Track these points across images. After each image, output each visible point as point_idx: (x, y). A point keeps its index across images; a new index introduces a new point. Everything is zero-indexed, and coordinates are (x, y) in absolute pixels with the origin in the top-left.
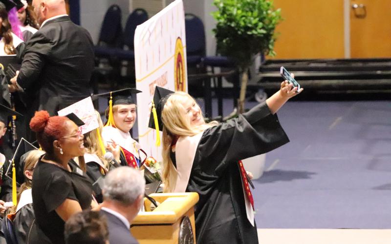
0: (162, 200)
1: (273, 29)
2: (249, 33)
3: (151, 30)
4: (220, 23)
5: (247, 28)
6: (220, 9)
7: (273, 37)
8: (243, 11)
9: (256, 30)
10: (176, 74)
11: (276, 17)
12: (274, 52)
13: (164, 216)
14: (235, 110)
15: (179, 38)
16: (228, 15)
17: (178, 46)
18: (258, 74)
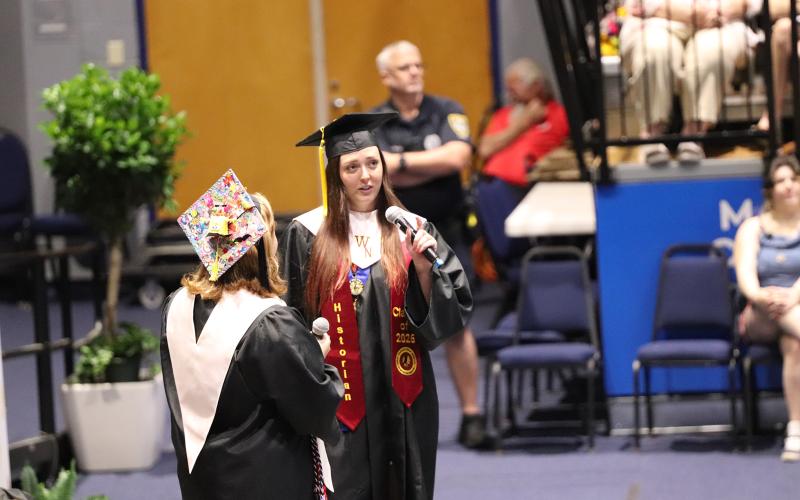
1: (170, 154)
2: (122, 164)
4: (60, 145)
5: (117, 155)
6: (59, 118)
7: (172, 172)
8: (107, 119)
9: (135, 157)
11: (176, 129)
12: (175, 202)
14: (99, 326)
16: (75, 129)
18: (144, 248)
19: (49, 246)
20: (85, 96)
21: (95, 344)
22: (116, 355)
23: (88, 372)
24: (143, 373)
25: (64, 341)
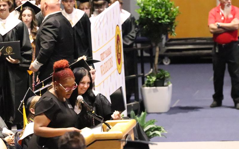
0: (113, 124)
1: (174, 19)
2: (160, 22)
3: (101, 21)
4: (141, 16)
5: (159, 19)
6: (141, 8)
7: (174, 24)
8: (156, 8)
9: (164, 20)
10: (116, 47)
11: (176, 12)
12: (175, 33)
13: (115, 134)
14: (152, 70)
15: (117, 25)
16: (146, 11)
17: (117, 30)
18: (164, 47)
19: (136, 46)
20: (149, 1)
21: (151, 75)
22: (157, 79)
23: (149, 84)
24: (165, 84)
25: (142, 74)
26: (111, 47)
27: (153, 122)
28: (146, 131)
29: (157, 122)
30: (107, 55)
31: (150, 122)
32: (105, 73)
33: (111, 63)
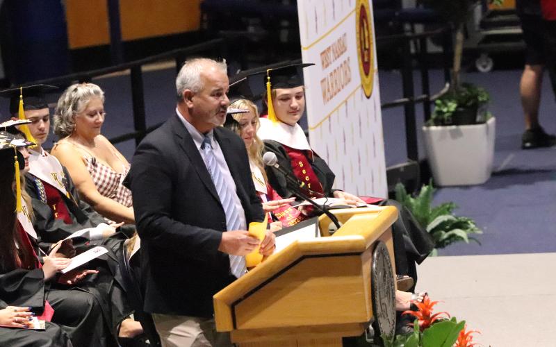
0: (345, 218)
10: (358, 36)
13: (347, 241)
14: (447, 85)
18: (479, 31)
19: (413, 30)
21: (445, 98)
22: (459, 106)
23: (440, 117)
24: (479, 118)
25: (424, 96)
26: (345, 35)
27: (448, 209)
28: (433, 230)
29: (457, 207)
30: (337, 55)
31: (442, 209)
32: (331, 97)
33: (346, 72)
